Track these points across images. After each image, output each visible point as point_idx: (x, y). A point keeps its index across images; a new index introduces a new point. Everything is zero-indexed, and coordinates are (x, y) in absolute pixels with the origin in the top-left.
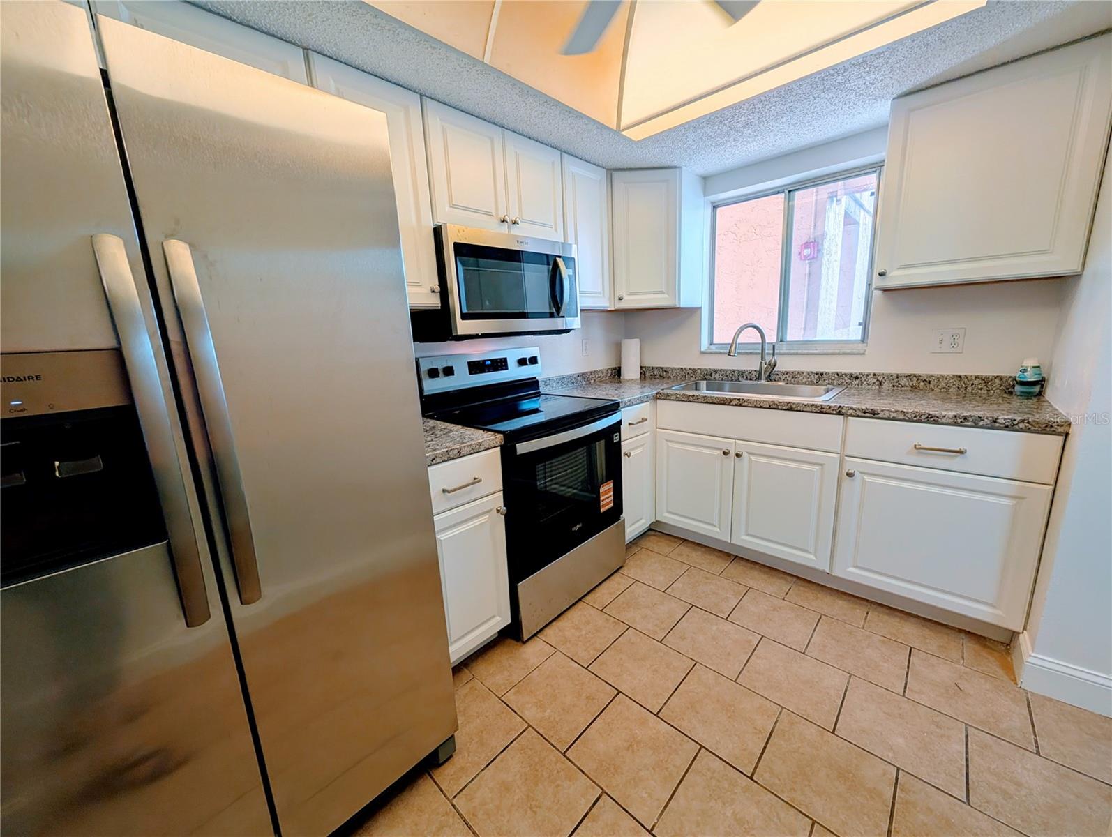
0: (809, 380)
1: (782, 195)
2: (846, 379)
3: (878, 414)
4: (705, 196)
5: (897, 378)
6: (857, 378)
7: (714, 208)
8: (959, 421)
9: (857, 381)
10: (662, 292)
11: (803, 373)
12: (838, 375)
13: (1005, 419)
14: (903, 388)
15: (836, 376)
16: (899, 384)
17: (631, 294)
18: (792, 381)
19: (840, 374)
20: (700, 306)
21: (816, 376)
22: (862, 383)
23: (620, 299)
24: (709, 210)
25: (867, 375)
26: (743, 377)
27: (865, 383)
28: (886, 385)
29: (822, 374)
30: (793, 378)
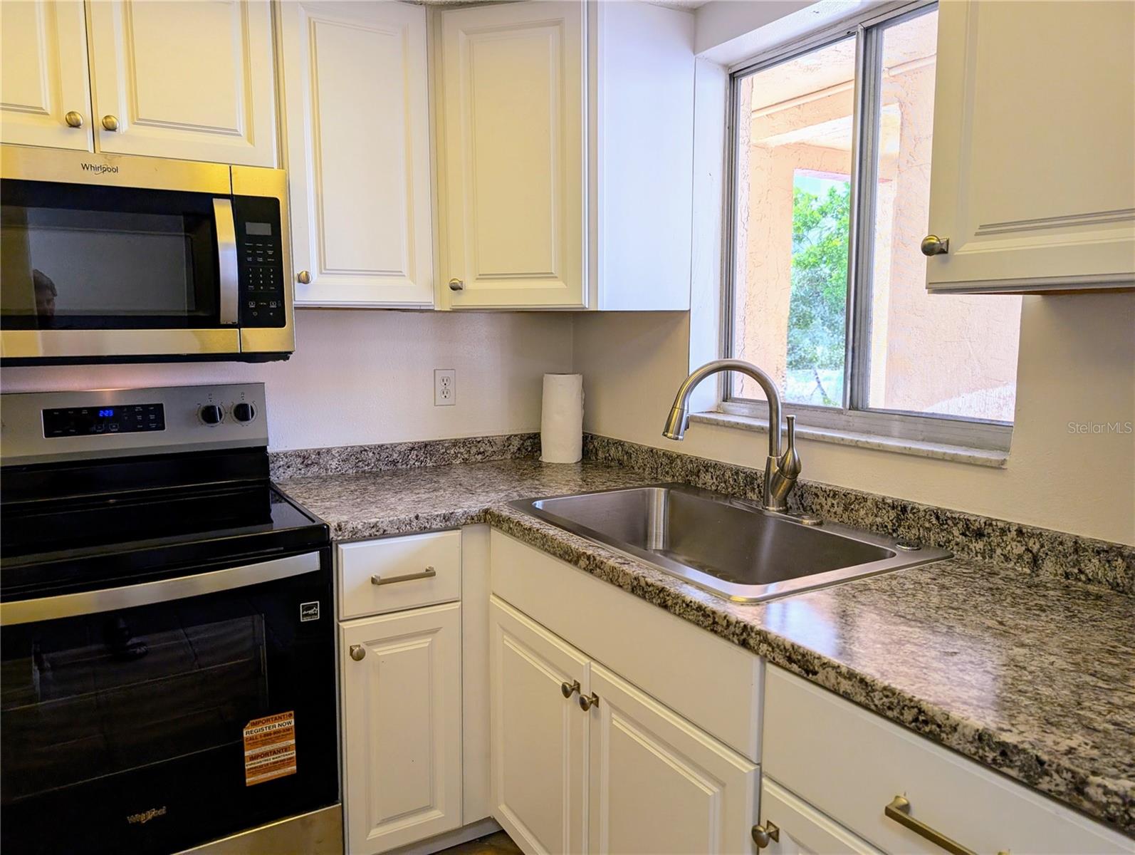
0: (879, 520)
1: (851, 42)
2: (956, 532)
3: (815, 673)
4: (695, 50)
5: (1076, 551)
6: (979, 534)
7: (733, 78)
8: (990, 755)
9: (979, 545)
10: (548, 276)
11: (865, 500)
12: (938, 518)
13: (1107, 792)
14: (1090, 587)
15: (934, 520)
16: (1081, 571)
17: (482, 277)
18: (845, 516)
19: (942, 517)
20: (684, 307)
21: (893, 514)
22: (993, 551)
23: (455, 288)
24: (718, 85)
25: (1003, 532)
26: (753, 489)
27: (999, 551)
28: (1049, 570)
29: (904, 510)
30: (846, 509)
